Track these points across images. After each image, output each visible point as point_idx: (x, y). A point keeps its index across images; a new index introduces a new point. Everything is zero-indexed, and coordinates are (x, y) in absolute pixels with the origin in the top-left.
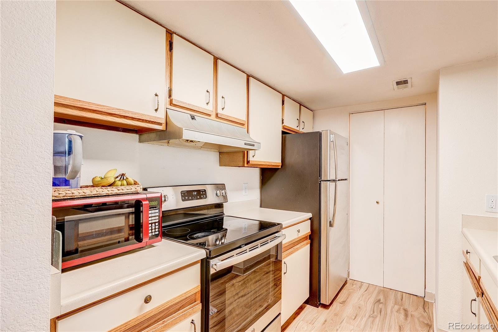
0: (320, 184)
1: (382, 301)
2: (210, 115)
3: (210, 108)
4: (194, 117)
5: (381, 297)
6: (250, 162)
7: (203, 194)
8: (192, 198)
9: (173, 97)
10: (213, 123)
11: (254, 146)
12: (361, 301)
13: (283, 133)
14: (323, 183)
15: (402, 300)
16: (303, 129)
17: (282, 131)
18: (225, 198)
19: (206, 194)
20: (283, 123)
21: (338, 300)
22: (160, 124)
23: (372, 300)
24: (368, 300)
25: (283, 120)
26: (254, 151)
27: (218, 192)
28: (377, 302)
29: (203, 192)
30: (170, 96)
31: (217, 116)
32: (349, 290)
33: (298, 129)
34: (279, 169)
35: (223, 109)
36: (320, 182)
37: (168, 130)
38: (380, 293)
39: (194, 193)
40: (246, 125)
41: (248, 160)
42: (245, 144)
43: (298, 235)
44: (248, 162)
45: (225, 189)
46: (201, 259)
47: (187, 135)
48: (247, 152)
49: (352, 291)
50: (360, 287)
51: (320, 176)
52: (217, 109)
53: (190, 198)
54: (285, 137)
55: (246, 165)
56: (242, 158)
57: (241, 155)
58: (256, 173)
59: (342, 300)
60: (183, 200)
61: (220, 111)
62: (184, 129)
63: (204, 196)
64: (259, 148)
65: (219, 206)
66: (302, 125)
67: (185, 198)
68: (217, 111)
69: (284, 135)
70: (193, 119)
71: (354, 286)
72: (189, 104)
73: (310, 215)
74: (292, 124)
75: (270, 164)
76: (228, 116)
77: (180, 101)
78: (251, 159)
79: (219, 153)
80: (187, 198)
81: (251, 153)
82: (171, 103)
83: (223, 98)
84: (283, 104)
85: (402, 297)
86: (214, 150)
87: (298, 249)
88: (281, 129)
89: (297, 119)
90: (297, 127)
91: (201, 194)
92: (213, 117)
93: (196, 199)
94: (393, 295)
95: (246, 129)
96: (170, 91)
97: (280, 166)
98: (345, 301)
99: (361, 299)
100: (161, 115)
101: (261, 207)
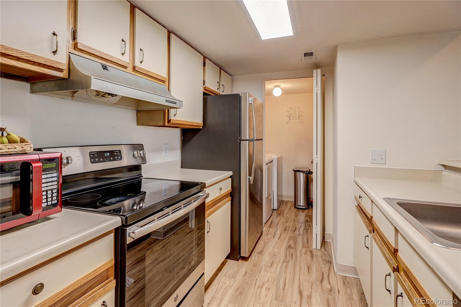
0: (240, 143)
1: (292, 246)
2: (126, 67)
3: (126, 59)
4: (106, 67)
5: (292, 243)
6: (171, 120)
7: (117, 156)
8: (103, 159)
9: (79, 40)
10: (129, 75)
11: (176, 104)
12: (275, 248)
13: (205, 94)
14: (242, 142)
15: (308, 243)
16: (223, 92)
17: (204, 92)
18: (144, 159)
19: (121, 155)
20: (204, 84)
21: (257, 251)
22: (61, 70)
23: (284, 246)
24: (281, 246)
25: (204, 81)
26: (176, 109)
27: (135, 153)
28: (289, 247)
29: (117, 153)
30: (74, 38)
31: (135, 70)
32: (264, 240)
33: (218, 91)
34: (200, 129)
35: (141, 62)
36: (240, 141)
37: (71, 78)
38: (290, 239)
39: (106, 154)
40: (167, 83)
41: (169, 119)
42: (166, 101)
43: (220, 193)
44: (169, 121)
45: (143, 149)
46: (115, 229)
47: (96, 85)
48: (168, 110)
49: (267, 240)
50: (274, 236)
51: (240, 135)
52: (135, 61)
53: (101, 160)
54: (206, 98)
55: (166, 126)
56: (162, 116)
57: (162, 113)
58: (177, 133)
59: (259, 250)
60: (92, 162)
61: (137, 64)
62: (92, 77)
63: (119, 157)
64: (181, 106)
65: (137, 168)
66: (222, 88)
67: (94, 160)
68: (135, 63)
69: (205, 96)
70: (104, 69)
71: (269, 236)
72: (99, 52)
73: (230, 173)
74: (212, 86)
75: (192, 124)
76: (147, 71)
77: (88, 47)
78: (172, 117)
79: (137, 111)
80: (97, 159)
81: (172, 111)
82: (75, 47)
83: (141, 50)
84: (204, 65)
85: (308, 240)
86: (130, 108)
87: (220, 207)
88: (202, 90)
89: (218, 82)
90: (218, 89)
91: (115, 155)
92: (130, 69)
93: (109, 161)
94: (301, 239)
95: (167, 87)
96: (74, 32)
97: (201, 126)
98: (262, 251)
99: (275, 246)
100: (61, 60)
101: (182, 168)
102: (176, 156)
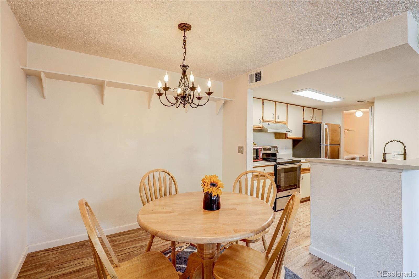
0: (321, 146)
2: (274, 122)
3: (274, 120)
7: (270, 149)
9: (264, 119)
10: (275, 124)
13: (304, 123)
16: (315, 120)
18: (278, 152)
19: (271, 149)
20: (303, 119)
22: (260, 127)
25: (303, 118)
26: (290, 133)
27: (275, 149)
30: (263, 119)
33: (312, 121)
34: (302, 140)
37: (262, 129)
40: (286, 123)
42: (286, 131)
43: (309, 167)
44: (287, 137)
45: (277, 148)
46: (275, 165)
47: (269, 131)
51: (321, 143)
53: (266, 150)
54: (305, 125)
55: (286, 139)
56: (284, 136)
57: (285, 135)
58: (291, 142)
60: (264, 151)
61: (277, 120)
64: (292, 132)
65: (275, 154)
66: (314, 118)
69: (304, 125)
70: (269, 124)
72: (268, 120)
74: (308, 119)
75: (298, 138)
76: (280, 121)
78: (288, 136)
79: (275, 134)
81: (288, 134)
82: (263, 121)
83: (278, 115)
84: (303, 110)
88: (302, 122)
89: (312, 116)
90: (312, 119)
91: (269, 149)
92: (275, 122)
95: (286, 125)
96: (263, 117)
97: (302, 138)
100: (261, 125)
101: (293, 157)
102: (290, 152)
